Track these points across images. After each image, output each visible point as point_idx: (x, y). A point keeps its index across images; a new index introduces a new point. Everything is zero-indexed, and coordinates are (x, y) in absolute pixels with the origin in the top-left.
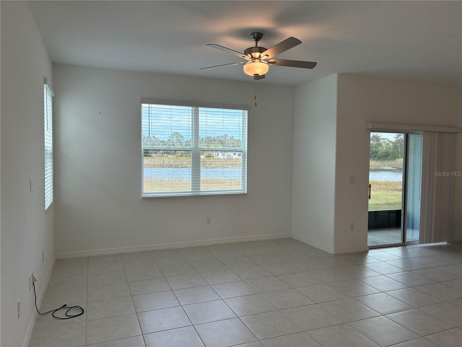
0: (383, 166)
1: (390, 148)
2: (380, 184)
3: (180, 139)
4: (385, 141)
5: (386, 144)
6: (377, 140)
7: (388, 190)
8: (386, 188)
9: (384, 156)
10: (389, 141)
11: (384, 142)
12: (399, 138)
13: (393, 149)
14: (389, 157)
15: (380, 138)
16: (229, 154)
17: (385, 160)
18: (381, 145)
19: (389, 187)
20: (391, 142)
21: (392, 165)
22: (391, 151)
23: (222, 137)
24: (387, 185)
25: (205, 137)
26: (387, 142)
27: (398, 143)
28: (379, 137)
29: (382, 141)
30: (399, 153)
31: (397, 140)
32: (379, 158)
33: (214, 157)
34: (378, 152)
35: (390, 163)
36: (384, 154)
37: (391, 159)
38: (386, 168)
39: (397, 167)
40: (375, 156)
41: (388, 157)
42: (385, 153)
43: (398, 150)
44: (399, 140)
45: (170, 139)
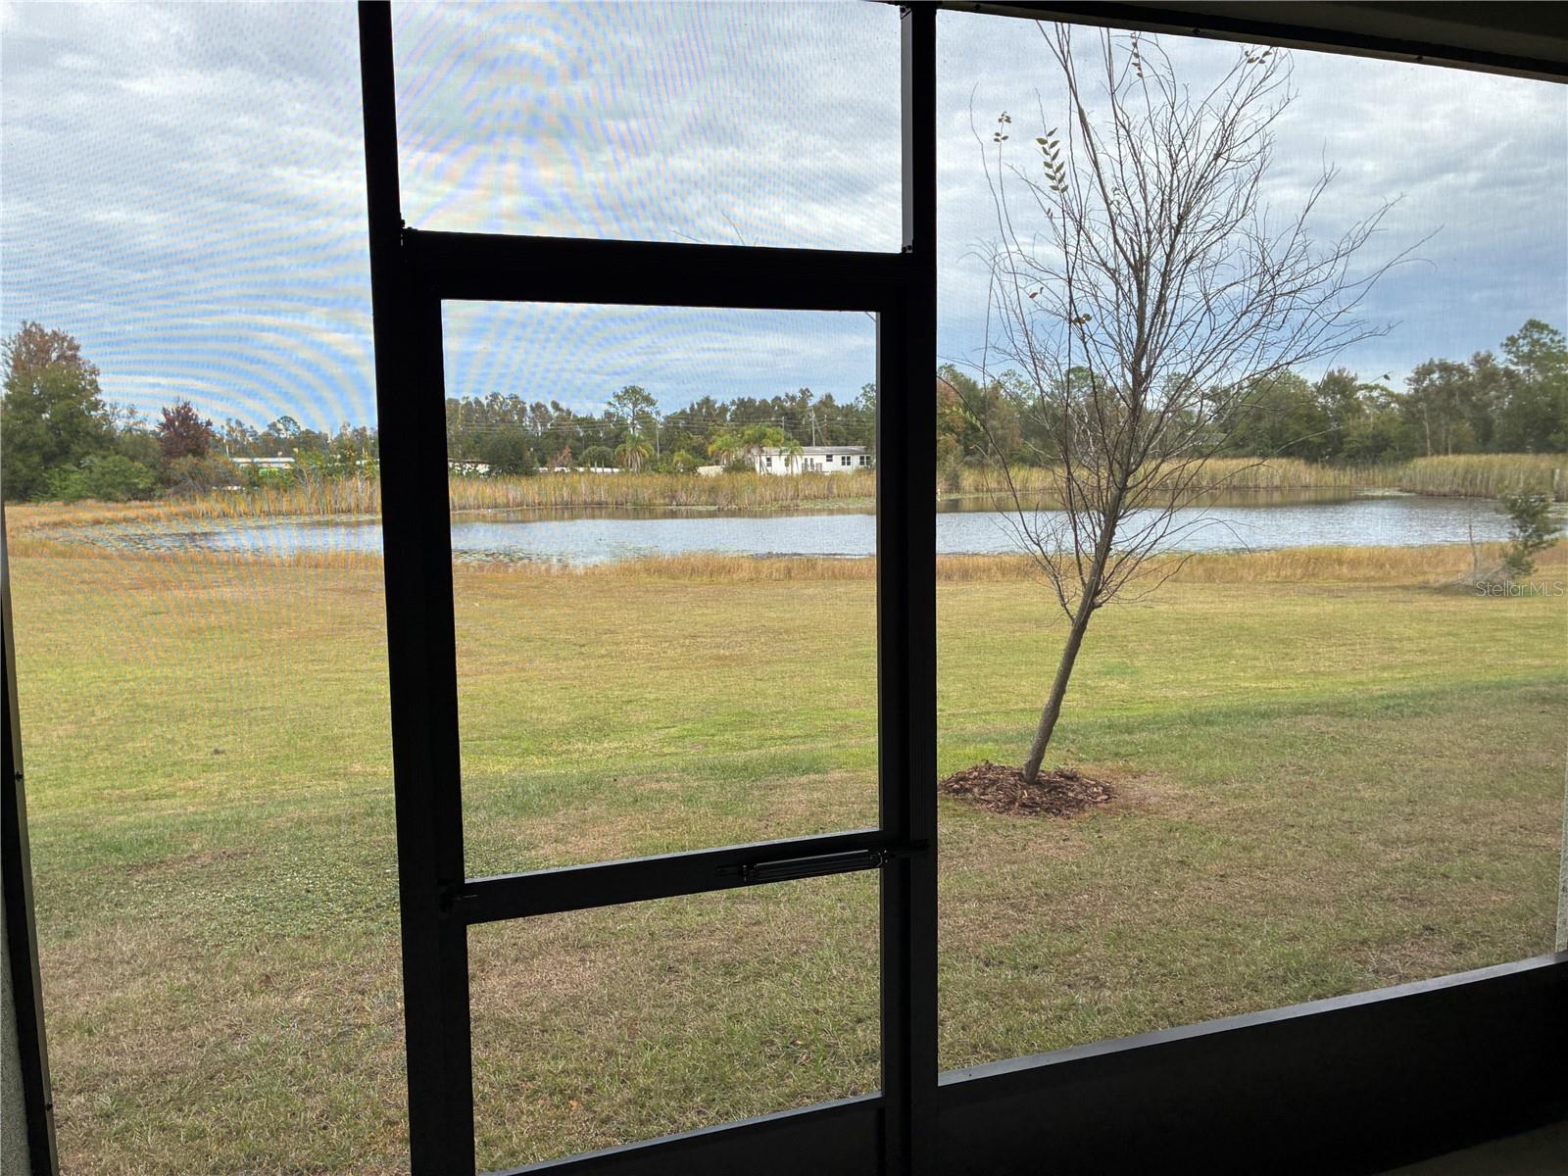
0: (1368, 485)
1: (1392, 420)
2: (1355, 563)
3: (646, 409)
4: (1375, 394)
5: (1377, 407)
6: (1342, 393)
7: (1390, 588)
8: (1381, 579)
9: (1368, 450)
10: (1390, 394)
11: (1371, 398)
12: (1426, 382)
13: (1403, 423)
14: (1388, 453)
15: (1358, 383)
16: (809, 458)
17: (1374, 463)
18: (1357, 409)
19: (1393, 573)
20: (1397, 398)
21: (1400, 480)
22: (1393, 431)
23: (793, 399)
24: (1382, 566)
25: (733, 403)
26: (1382, 400)
27: (1420, 400)
28: (1353, 379)
29: (1360, 395)
30: (1424, 437)
31: (1416, 390)
32: (1350, 456)
33: (754, 469)
34: (1348, 435)
35: (1390, 473)
36: (1368, 443)
37: (1397, 459)
38: (1379, 493)
39: (1419, 488)
40: (1336, 452)
41: (1383, 454)
42: (1374, 437)
43: (1422, 426)
44: (1425, 390)
45: (612, 410)
